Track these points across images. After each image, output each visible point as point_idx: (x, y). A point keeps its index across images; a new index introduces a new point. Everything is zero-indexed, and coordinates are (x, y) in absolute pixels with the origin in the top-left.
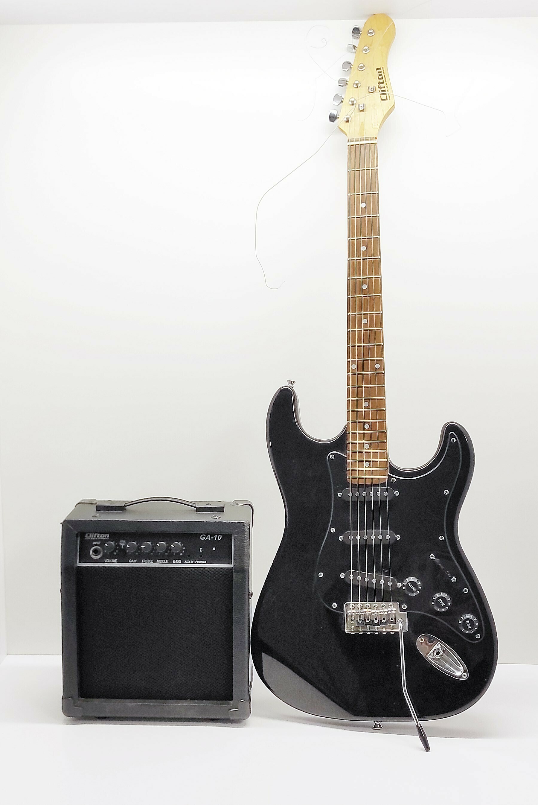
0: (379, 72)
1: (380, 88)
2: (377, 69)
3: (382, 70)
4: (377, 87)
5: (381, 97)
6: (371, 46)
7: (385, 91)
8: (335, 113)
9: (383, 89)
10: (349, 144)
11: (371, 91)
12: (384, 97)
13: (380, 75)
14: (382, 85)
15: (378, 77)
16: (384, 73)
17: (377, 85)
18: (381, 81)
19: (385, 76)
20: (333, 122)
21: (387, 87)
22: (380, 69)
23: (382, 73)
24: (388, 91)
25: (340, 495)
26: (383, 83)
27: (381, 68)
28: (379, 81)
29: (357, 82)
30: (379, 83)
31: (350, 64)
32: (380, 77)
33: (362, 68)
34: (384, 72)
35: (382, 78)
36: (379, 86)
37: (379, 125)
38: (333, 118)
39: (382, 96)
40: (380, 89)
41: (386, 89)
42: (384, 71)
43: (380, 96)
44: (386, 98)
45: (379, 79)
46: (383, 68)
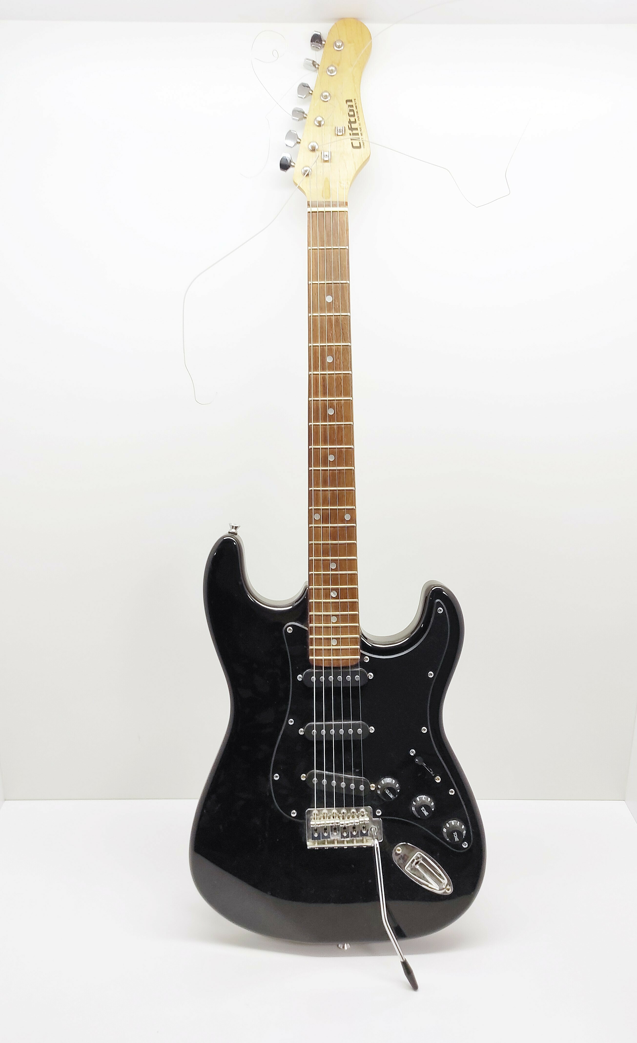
0: (349, 106)
1: (351, 129)
2: (347, 101)
3: (353, 103)
4: (347, 128)
5: (352, 143)
6: (338, 65)
7: (358, 134)
8: (288, 156)
9: (354, 132)
10: (309, 210)
11: (339, 133)
13: (350, 110)
14: (354, 126)
15: (349, 114)
16: (356, 108)
17: (346, 124)
18: (352, 119)
19: (357, 113)
20: (285, 171)
21: (360, 128)
22: (351, 101)
23: (354, 108)
24: (362, 135)
25: (300, 677)
26: (355, 122)
27: (353, 100)
28: (350, 120)
29: (319, 119)
30: (350, 122)
31: (309, 88)
32: (352, 113)
33: (326, 97)
34: (356, 106)
35: (354, 116)
36: (350, 127)
37: (349, 183)
38: (285, 166)
39: (353, 141)
40: (350, 132)
41: (359, 132)
42: (357, 104)
43: (350, 141)
44: (359, 145)
45: (349, 116)
46: (355, 99)
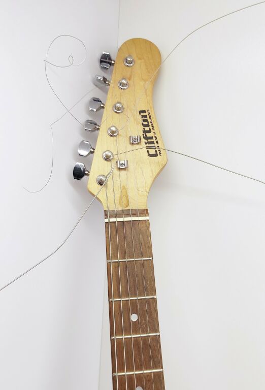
0: (143, 116)
1: (146, 138)
2: (141, 112)
3: (147, 114)
4: (142, 137)
5: (148, 151)
6: (130, 79)
7: (153, 143)
9: (149, 140)
10: (107, 220)
11: (134, 141)
12: (152, 151)
13: (144, 121)
14: (148, 135)
15: (143, 123)
16: (150, 119)
17: (141, 133)
18: (147, 129)
19: (151, 123)
20: (79, 179)
21: (155, 137)
22: (144, 112)
23: (148, 119)
24: (157, 143)
26: (149, 131)
27: (146, 111)
28: (144, 129)
29: (113, 129)
30: (145, 132)
31: (100, 103)
32: (146, 123)
33: (119, 109)
34: (150, 117)
35: (148, 125)
36: (145, 136)
37: (148, 190)
38: (79, 174)
39: (150, 150)
40: (146, 141)
41: (154, 140)
42: (150, 115)
43: (146, 150)
44: (155, 153)
45: (144, 125)
46: (148, 110)
